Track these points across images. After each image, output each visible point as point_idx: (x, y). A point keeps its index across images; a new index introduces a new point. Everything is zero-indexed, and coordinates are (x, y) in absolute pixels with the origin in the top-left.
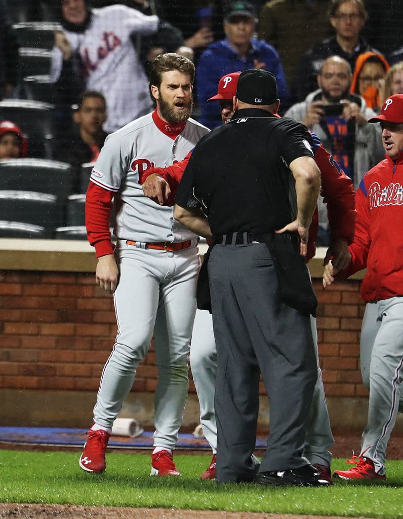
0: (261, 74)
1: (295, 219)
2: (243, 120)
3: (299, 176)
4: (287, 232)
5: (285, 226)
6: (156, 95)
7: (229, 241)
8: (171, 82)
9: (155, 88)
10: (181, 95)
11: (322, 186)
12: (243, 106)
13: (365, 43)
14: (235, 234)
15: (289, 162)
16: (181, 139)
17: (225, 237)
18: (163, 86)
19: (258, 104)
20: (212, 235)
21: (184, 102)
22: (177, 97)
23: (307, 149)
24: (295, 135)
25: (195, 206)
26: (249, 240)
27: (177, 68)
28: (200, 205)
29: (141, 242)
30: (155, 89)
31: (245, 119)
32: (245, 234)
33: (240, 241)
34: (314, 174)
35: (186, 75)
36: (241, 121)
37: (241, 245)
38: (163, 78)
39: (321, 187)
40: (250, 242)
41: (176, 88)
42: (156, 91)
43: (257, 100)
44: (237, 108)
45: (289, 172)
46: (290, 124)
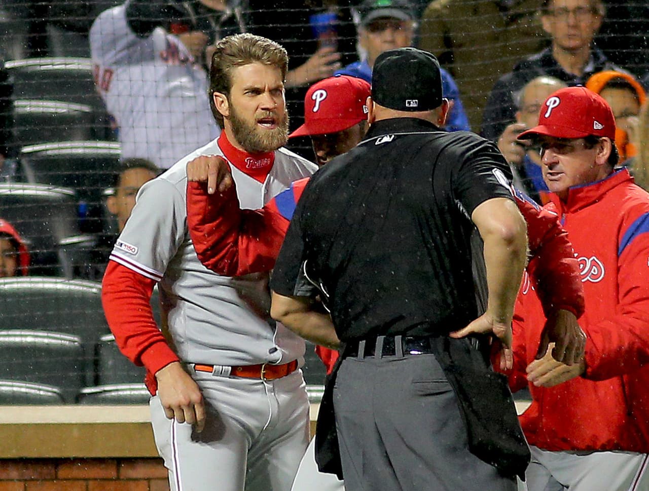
0: (415, 57)
1: (484, 311)
2: (387, 139)
3: (490, 232)
4: (472, 335)
5: (469, 323)
6: (223, 109)
7: (369, 351)
8: (249, 84)
9: (220, 97)
10: (270, 105)
11: (530, 248)
12: (385, 113)
13: (603, 58)
14: (380, 340)
15: (470, 209)
16: (273, 180)
17: (362, 344)
18: (235, 91)
19: (412, 110)
20: (339, 341)
21: (275, 117)
22: (263, 109)
23: (501, 185)
24: (481, 160)
25: (308, 294)
26: (405, 348)
27: (258, 58)
28: (316, 291)
29: (222, 366)
30: (221, 100)
31: (390, 136)
32: (398, 339)
33: (389, 350)
34: (516, 228)
35: (275, 69)
36: (382, 141)
37: (391, 358)
38: (234, 79)
39: (528, 250)
40: (406, 352)
41: (259, 94)
42: (223, 102)
43: (409, 103)
44: (374, 118)
45: (470, 226)
46: (470, 143)
